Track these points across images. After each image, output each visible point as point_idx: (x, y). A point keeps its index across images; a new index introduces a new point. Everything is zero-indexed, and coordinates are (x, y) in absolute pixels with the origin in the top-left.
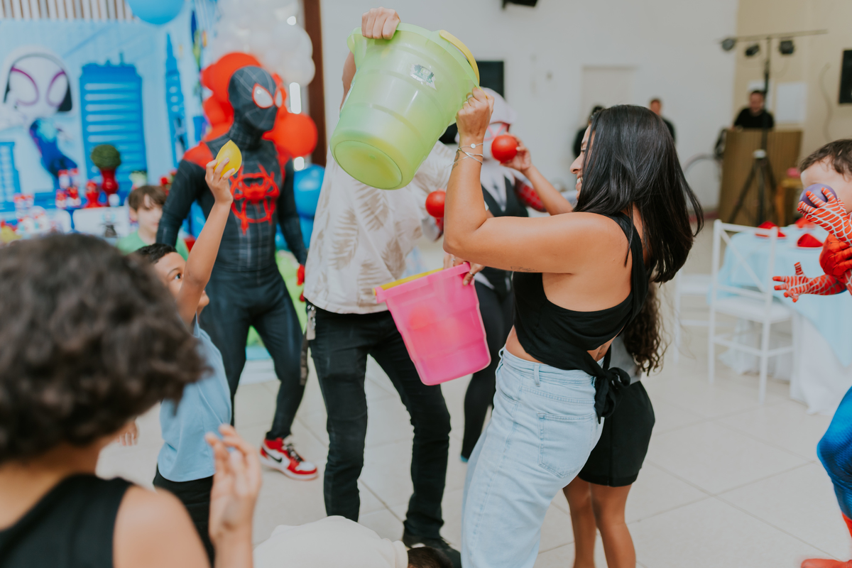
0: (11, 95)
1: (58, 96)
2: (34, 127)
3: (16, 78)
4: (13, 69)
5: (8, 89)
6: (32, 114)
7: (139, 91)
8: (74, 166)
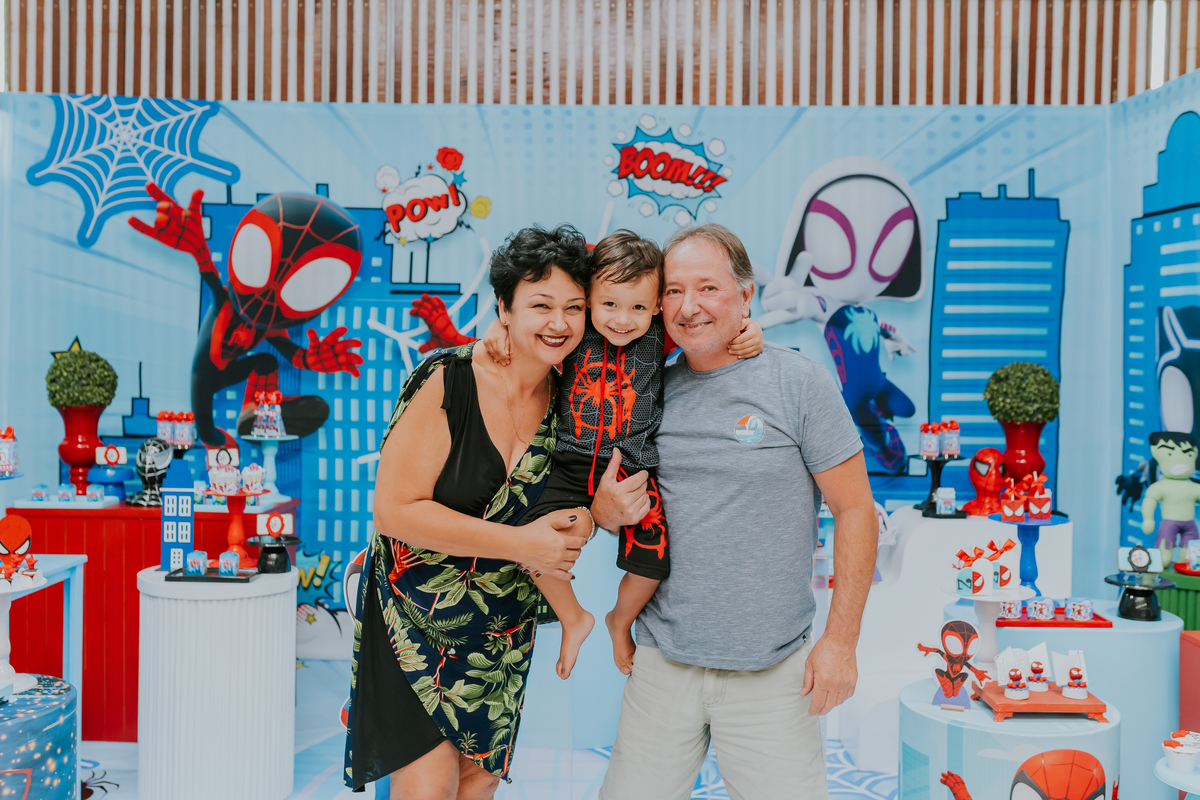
0: (802, 256)
1: (891, 260)
2: (838, 322)
3: (819, 223)
4: (814, 205)
5: (799, 245)
6: (836, 294)
7: (1060, 255)
8: (909, 410)
